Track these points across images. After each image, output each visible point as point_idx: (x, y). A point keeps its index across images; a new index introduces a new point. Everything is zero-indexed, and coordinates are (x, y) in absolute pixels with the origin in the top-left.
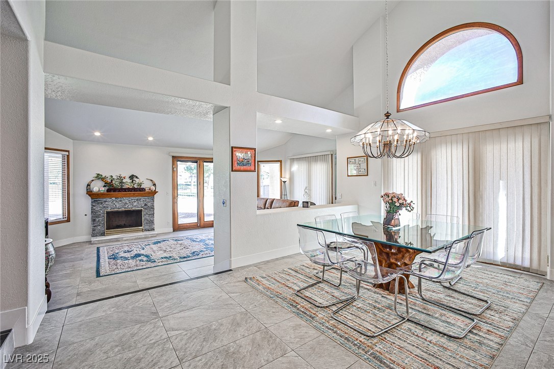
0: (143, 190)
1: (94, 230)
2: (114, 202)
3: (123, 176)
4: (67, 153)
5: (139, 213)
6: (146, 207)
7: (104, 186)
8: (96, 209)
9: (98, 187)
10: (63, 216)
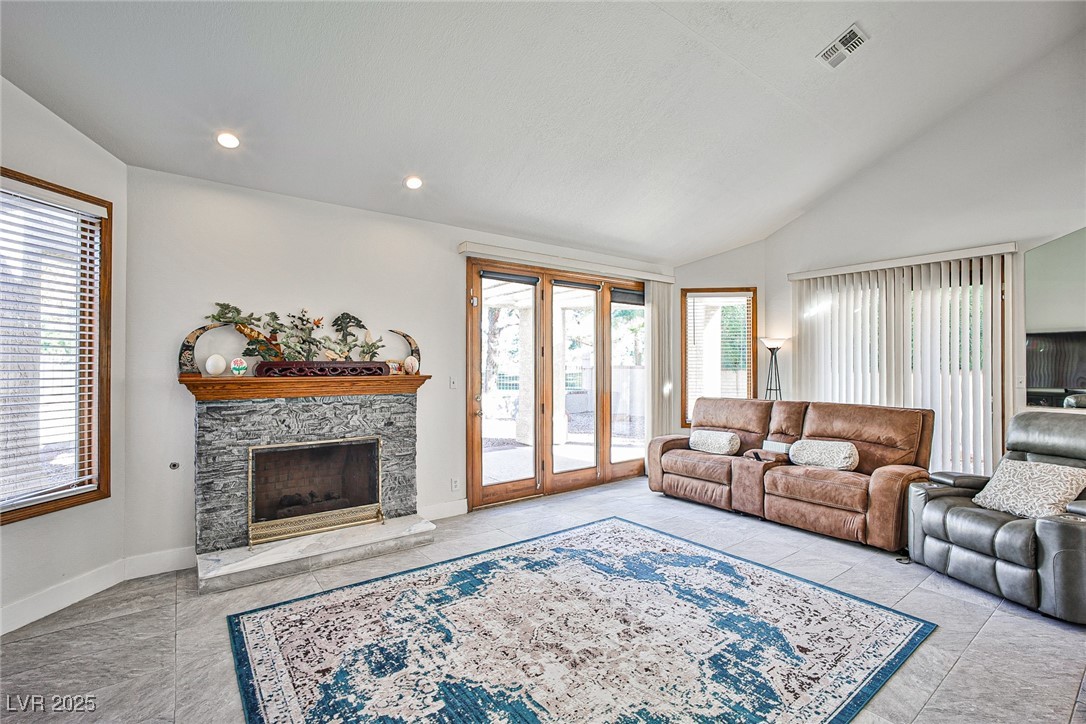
0: (381, 369)
1: (206, 526)
2: (284, 415)
3: (312, 316)
4: (103, 212)
5: (364, 454)
6: (389, 431)
7: (248, 353)
8: (217, 443)
9: (222, 356)
10: (82, 474)
